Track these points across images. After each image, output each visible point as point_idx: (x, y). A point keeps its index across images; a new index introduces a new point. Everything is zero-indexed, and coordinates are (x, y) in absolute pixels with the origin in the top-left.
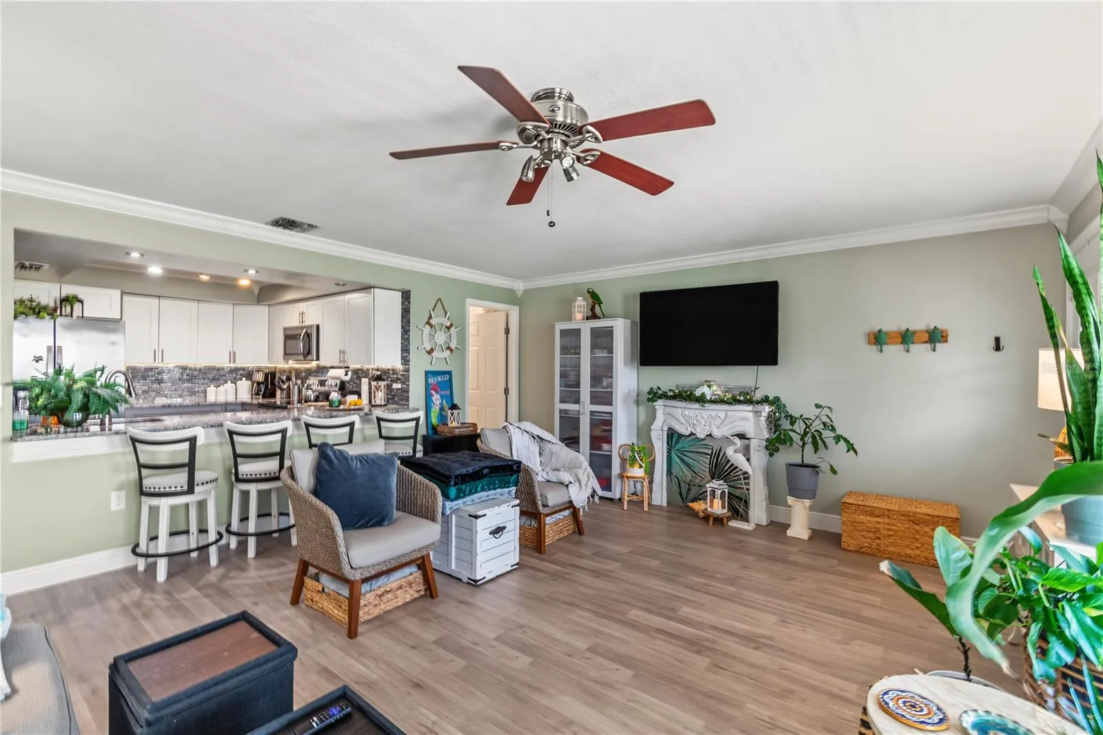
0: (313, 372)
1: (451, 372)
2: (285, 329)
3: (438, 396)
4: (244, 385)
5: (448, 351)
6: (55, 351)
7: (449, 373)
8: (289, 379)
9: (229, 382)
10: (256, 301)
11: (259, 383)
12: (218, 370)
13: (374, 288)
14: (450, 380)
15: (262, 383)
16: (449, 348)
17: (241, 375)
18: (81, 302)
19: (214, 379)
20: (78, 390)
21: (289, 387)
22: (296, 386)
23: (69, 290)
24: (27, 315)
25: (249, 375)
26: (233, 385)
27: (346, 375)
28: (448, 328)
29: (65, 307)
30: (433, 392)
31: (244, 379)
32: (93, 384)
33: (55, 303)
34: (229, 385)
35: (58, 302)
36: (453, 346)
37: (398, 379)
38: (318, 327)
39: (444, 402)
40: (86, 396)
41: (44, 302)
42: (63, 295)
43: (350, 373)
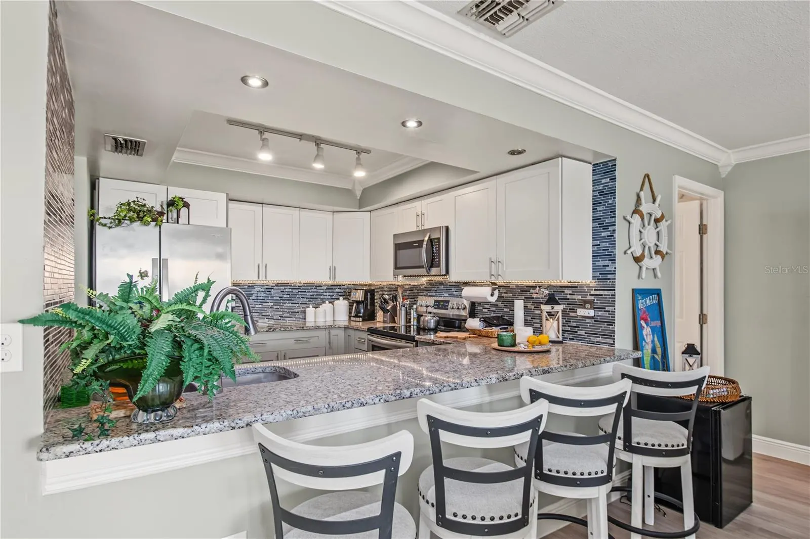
0: (423, 290)
1: (660, 290)
2: (395, 236)
3: (649, 329)
4: (342, 305)
5: (659, 257)
6: (161, 264)
7: (658, 292)
8: (395, 298)
9: (327, 302)
10: (358, 206)
11: (358, 303)
12: (316, 287)
13: (562, 156)
14: (660, 304)
15: (362, 302)
16: (657, 252)
17: (338, 293)
18: (187, 205)
19: (312, 298)
20: (160, 332)
21: (394, 307)
22: (403, 308)
23: (176, 192)
24: (131, 220)
25: (346, 294)
26: (331, 305)
27: (492, 295)
28: (657, 221)
29: (171, 211)
30: (643, 323)
31: (341, 298)
32: (190, 316)
33: (162, 206)
34: (327, 306)
35: (165, 207)
36: (664, 248)
37: (586, 302)
38: (447, 229)
39: (656, 339)
40: (177, 344)
41: (149, 204)
42: (170, 198)
43: (496, 293)
